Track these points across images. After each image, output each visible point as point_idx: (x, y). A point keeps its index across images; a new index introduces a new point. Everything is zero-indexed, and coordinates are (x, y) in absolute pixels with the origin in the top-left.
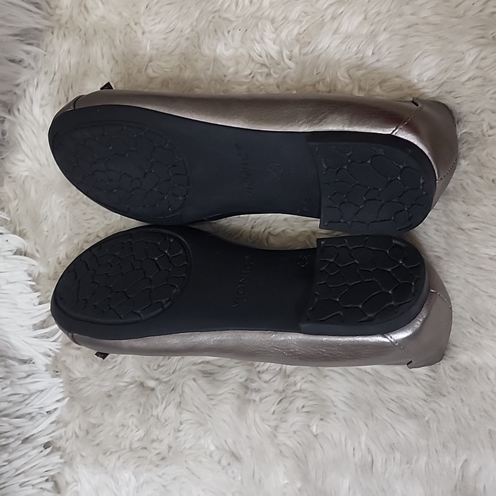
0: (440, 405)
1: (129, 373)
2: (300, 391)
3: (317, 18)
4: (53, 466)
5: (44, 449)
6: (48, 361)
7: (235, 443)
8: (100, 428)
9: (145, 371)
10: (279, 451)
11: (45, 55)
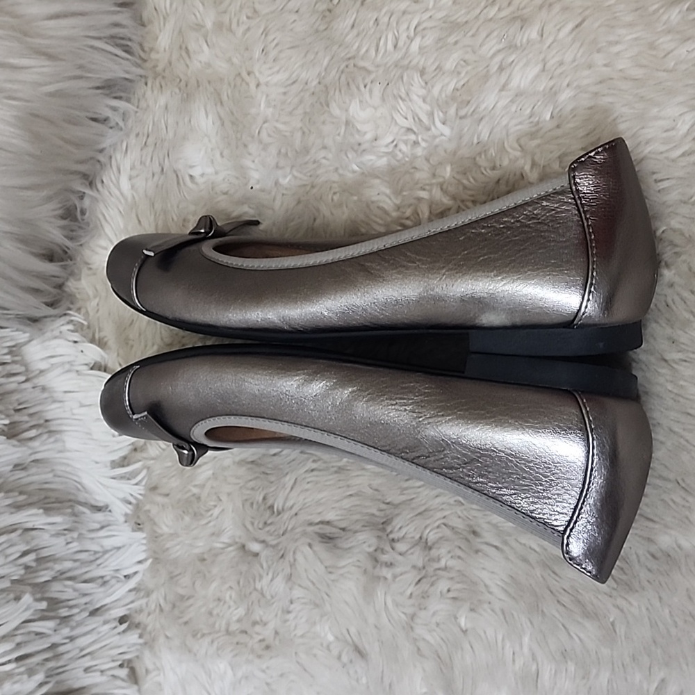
0: (630, 603)
1: (228, 532)
2: (445, 569)
3: (481, 69)
4: (129, 648)
5: (118, 624)
6: (128, 509)
7: (359, 634)
8: (191, 601)
9: (248, 530)
10: (416, 649)
11: (136, 112)
